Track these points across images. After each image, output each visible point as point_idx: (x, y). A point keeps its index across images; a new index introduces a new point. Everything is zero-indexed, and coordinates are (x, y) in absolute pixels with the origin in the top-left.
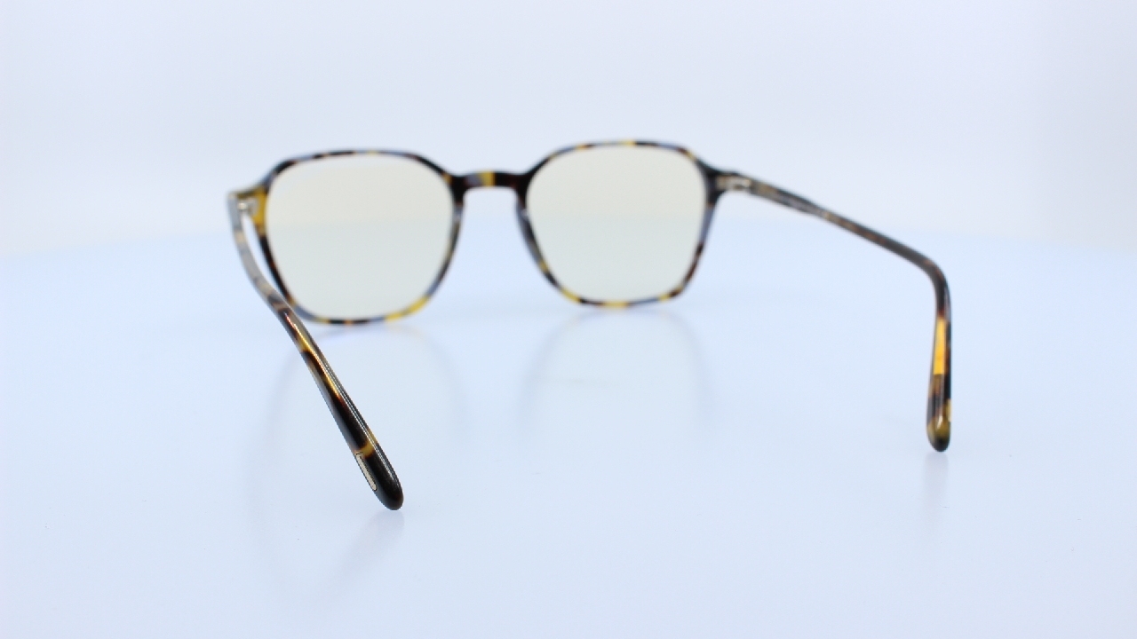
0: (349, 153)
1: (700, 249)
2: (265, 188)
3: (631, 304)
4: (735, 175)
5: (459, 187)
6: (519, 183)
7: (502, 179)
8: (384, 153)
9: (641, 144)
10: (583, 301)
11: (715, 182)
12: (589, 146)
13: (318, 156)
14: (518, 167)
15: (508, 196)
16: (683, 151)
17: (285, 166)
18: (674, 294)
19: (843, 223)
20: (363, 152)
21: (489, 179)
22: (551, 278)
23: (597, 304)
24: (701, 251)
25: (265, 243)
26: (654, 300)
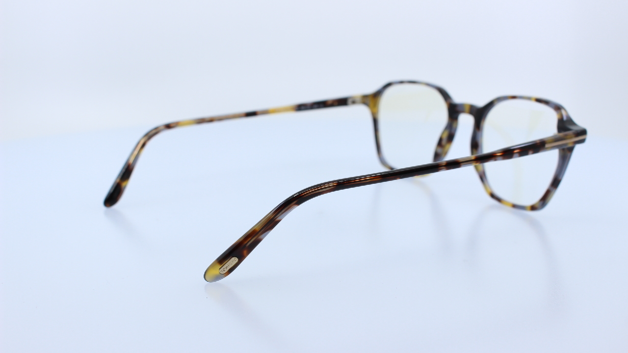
2: (377, 95)
3: (515, 206)
5: (454, 111)
6: (480, 114)
7: (473, 110)
8: (428, 85)
9: (539, 100)
10: (493, 196)
12: (514, 97)
13: (402, 82)
14: (481, 103)
16: (558, 108)
17: (389, 85)
18: (533, 208)
20: (419, 83)
21: (467, 109)
22: (483, 179)
23: (499, 200)
24: (556, 183)
25: (375, 122)
26: (524, 208)
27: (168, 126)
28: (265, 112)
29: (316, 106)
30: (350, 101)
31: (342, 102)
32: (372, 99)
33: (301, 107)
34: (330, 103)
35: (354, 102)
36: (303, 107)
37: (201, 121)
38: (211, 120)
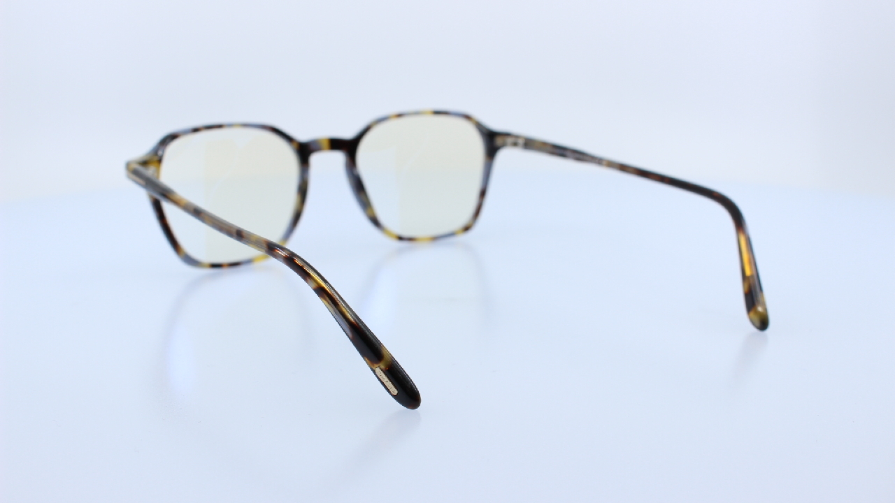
0: (220, 126)
1: (483, 193)
3: (435, 238)
4: (507, 135)
5: (304, 151)
6: (348, 147)
7: (336, 144)
8: (246, 125)
9: (437, 113)
10: (400, 238)
11: (493, 141)
12: (400, 115)
13: (196, 130)
14: (348, 134)
15: (339, 157)
16: (467, 117)
17: (171, 139)
18: (467, 228)
19: (623, 168)
20: (230, 125)
21: (326, 144)
22: (375, 221)
23: (411, 239)
26: (452, 234)
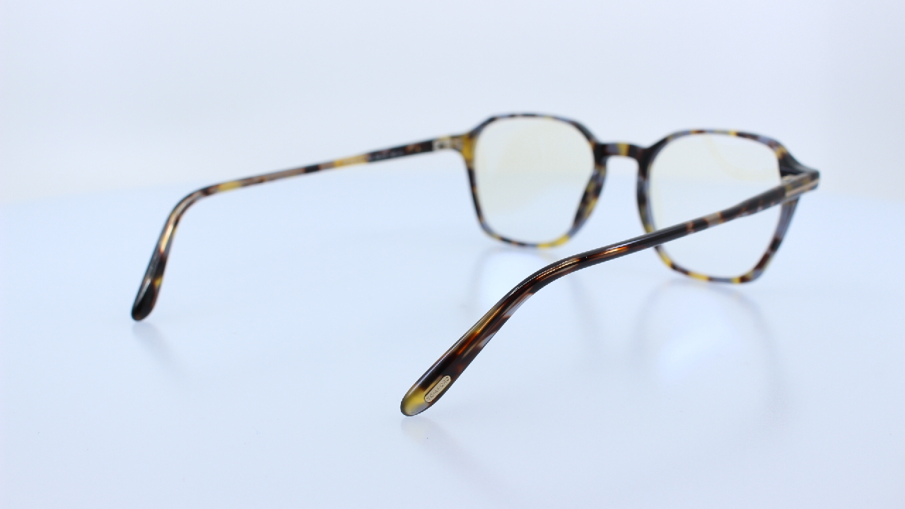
0: (533, 116)
2: (473, 135)
3: (711, 279)
5: (602, 153)
6: (644, 157)
7: (633, 151)
8: (556, 118)
10: (674, 267)
12: (700, 132)
13: (512, 116)
14: (645, 142)
15: (632, 165)
16: (773, 144)
17: (492, 120)
18: (744, 279)
20: (542, 117)
21: (624, 150)
23: (685, 272)
24: (775, 244)
25: (471, 174)
26: (727, 281)
27: (207, 192)
28: (330, 165)
29: (393, 154)
30: (436, 145)
31: (426, 147)
32: (466, 142)
33: (375, 156)
34: (411, 149)
35: (442, 147)
36: (378, 157)
37: (248, 182)
38: (260, 180)
